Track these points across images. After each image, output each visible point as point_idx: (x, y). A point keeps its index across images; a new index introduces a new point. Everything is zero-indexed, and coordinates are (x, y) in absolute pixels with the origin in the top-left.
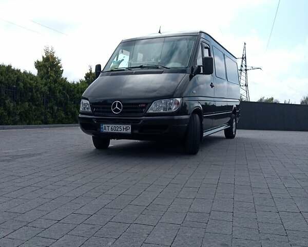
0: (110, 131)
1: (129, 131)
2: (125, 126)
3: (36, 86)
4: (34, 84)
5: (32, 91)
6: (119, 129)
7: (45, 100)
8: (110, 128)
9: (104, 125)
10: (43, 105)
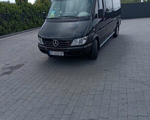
0: (54, 54)
1: (63, 55)
2: (61, 52)
3: (16, 11)
4: (15, 10)
5: (14, 14)
6: (58, 54)
7: (22, 18)
8: (54, 53)
9: (51, 52)
10: (21, 20)
